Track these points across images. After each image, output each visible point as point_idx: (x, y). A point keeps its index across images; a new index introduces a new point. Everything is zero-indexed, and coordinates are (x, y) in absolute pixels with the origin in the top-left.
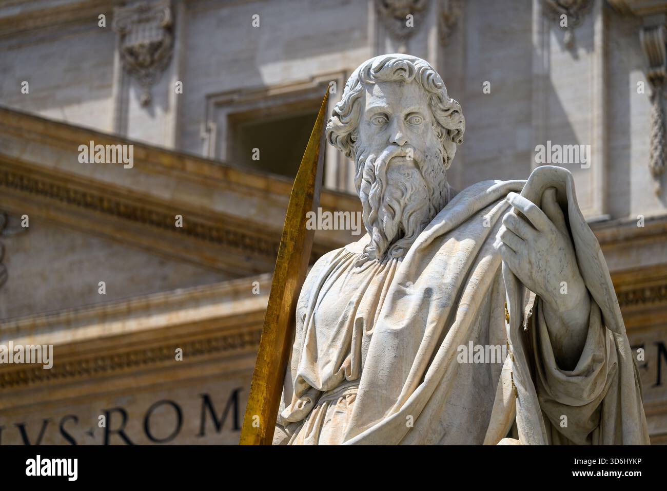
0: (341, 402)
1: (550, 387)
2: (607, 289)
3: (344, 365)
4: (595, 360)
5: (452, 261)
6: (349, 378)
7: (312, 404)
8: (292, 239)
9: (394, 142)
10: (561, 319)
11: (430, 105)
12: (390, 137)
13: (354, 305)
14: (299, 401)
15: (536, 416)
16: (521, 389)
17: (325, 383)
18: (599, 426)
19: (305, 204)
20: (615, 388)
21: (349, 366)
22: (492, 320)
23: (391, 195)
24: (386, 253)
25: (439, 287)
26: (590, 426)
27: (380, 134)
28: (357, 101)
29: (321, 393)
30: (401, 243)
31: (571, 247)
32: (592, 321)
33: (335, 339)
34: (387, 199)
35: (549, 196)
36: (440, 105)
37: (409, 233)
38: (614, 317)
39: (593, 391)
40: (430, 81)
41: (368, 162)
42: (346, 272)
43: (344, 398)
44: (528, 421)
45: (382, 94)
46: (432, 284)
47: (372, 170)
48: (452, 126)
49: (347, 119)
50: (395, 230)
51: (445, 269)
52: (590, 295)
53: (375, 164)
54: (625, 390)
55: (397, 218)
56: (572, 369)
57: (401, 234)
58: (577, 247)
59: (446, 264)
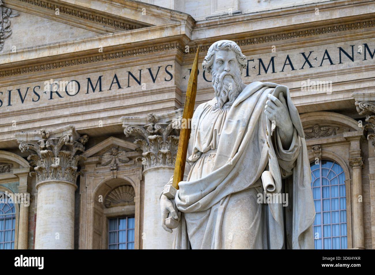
0: (210, 156)
1: (280, 155)
2: (300, 125)
3: (210, 145)
4: (295, 146)
5: (246, 111)
6: (212, 149)
7: (199, 156)
8: (189, 99)
9: (226, 71)
10: (285, 134)
11: (236, 57)
12: (224, 68)
13: (213, 125)
14: (195, 155)
15: (276, 166)
16: (271, 156)
17: (204, 150)
18: (295, 166)
19: (193, 86)
20: (301, 154)
21: (212, 145)
22: (259, 130)
23: (225, 88)
24: (223, 106)
25: (242, 120)
26: (293, 167)
27: (221, 67)
28: (213, 56)
29: (202, 153)
30: (228, 103)
31: (288, 111)
32: (294, 134)
33: (207, 135)
34: (223, 89)
35: (281, 95)
36: (240, 57)
37: (230, 100)
38: (302, 133)
39: (294, 156)
40: (237, 49)
41: (217, 77)
42: (209, 112)
43: (211, 155)
44: (274, 167)
45: (221, 54)
46: (240, 119)
47: (218, 79)
48: (243, 64)
49: (209, 62)
50: (226, 99)
51: (244, 113)
52: (293, 126)
53: (219, 77)
54: (304, 155)
55: (227, 95)
56: (288, 150)
57: (228, 100)
58: (290, 111)
59: (244, 112)
